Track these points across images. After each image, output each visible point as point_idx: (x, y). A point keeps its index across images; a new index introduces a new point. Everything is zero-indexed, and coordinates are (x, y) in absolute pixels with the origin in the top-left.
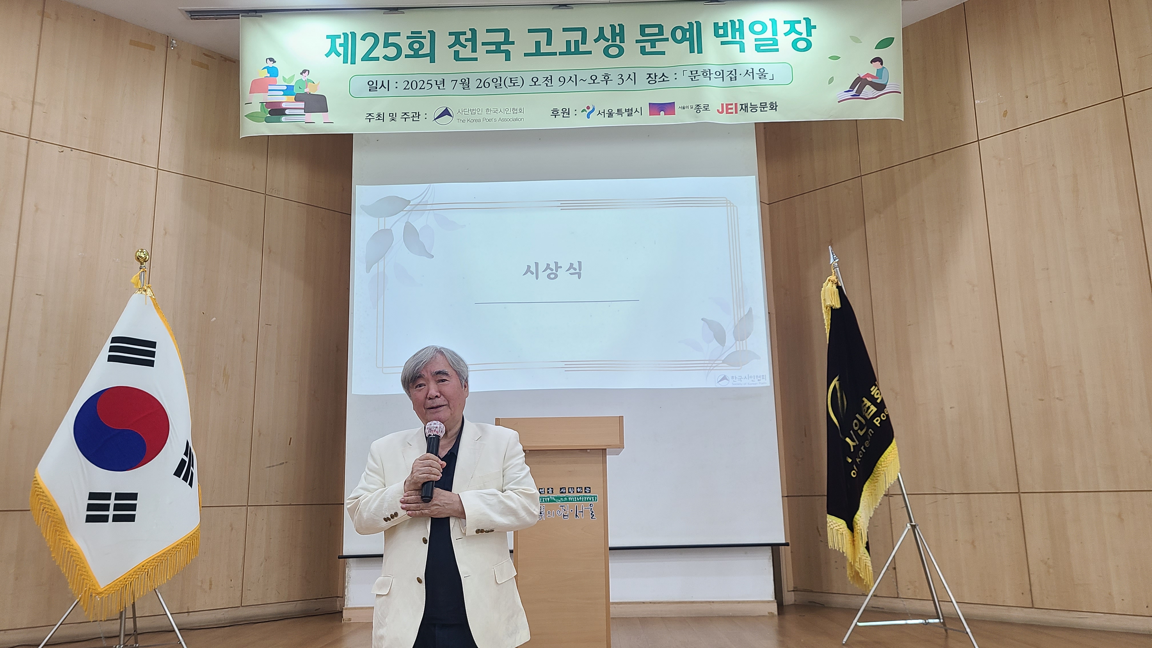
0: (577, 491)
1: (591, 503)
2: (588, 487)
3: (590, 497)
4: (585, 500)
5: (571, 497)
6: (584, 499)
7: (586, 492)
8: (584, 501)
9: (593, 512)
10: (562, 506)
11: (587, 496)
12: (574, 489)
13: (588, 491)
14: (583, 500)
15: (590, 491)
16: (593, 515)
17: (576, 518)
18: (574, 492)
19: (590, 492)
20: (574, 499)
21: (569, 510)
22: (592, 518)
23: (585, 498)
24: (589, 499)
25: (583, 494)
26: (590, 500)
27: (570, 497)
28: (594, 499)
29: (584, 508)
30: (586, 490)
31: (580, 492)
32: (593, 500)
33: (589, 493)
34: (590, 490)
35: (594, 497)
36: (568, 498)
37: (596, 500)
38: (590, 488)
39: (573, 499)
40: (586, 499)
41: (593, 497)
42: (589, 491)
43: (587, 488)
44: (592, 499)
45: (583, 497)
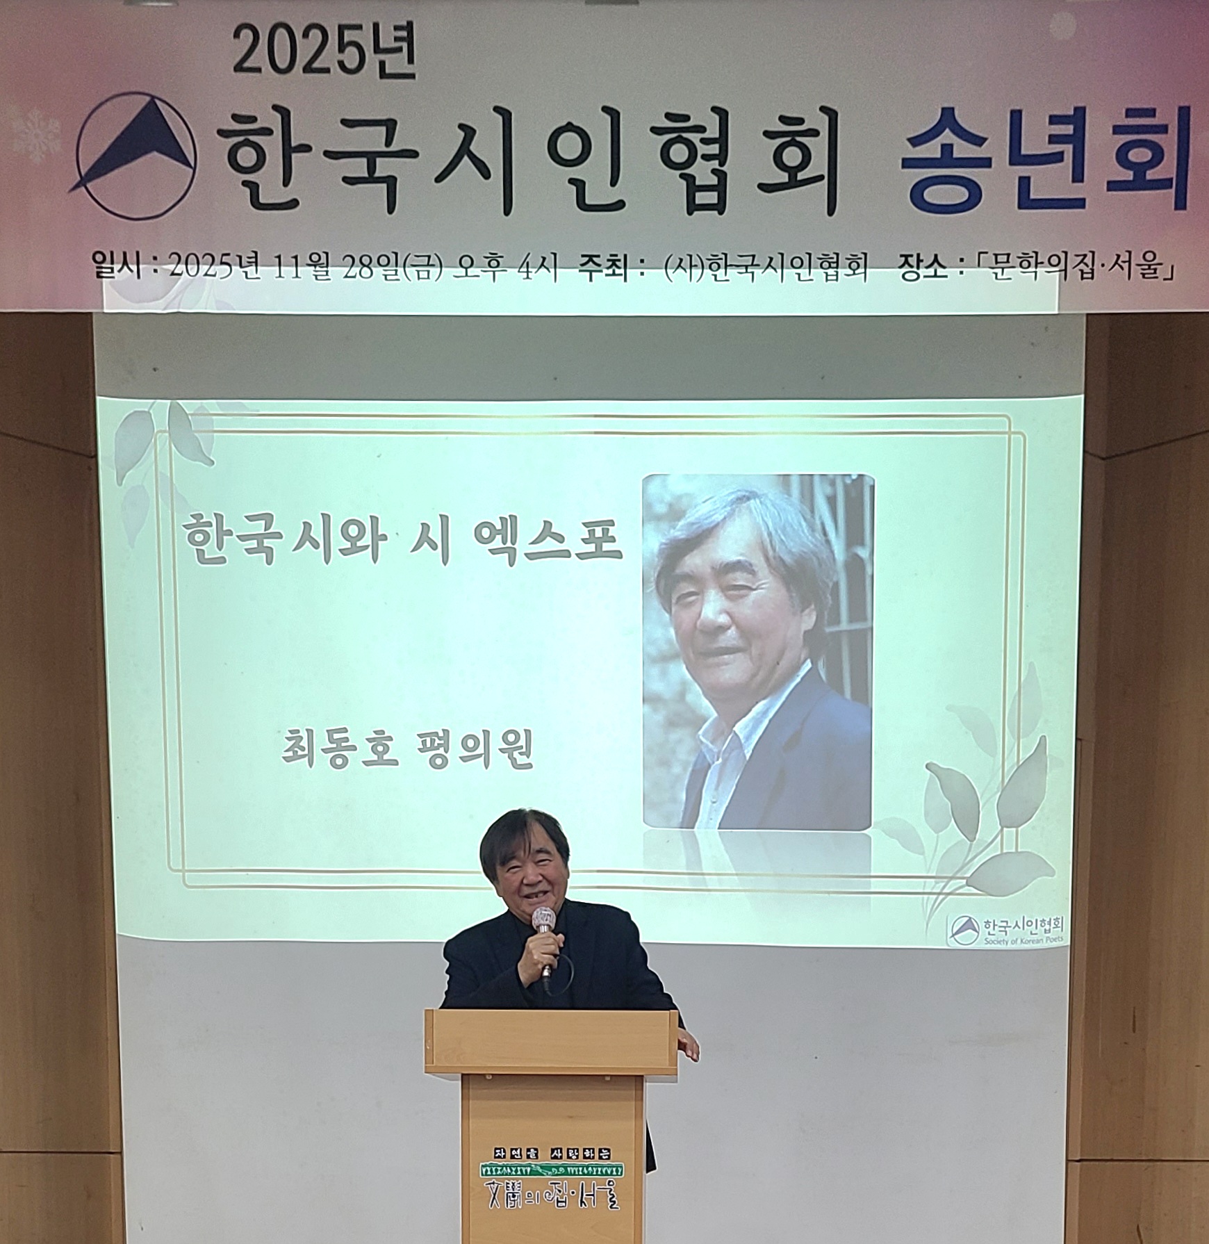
0: (584, 1156)
1: (610, 1178)
2: (605, 1149)
3: (608, 1167)
4: (599, 1173)
5: (573, 1167)
6: (597, 1171)
7: (600, 1158)
8: (597, 1175)
9: (614, 1197)
10: (555, 1184)
11: (602, 1166)
12: (578, 1152)
13: (605, 1156)
14: (595, 1173)
15: (609, 1156)
16: (614, 1202)
17: (581, 1206)
18: (577, 1156)
19: (609, 1159)
20: (579, 1171)
21: (569, 1192)
22: (611, 1207)
23: (599, 1169)
24: (606, 1171)
25: (596, 1162)
26: (609, 1172)
27: (570, 1167)
28: (617, 1171)
29: (596, 1189)
30: (601, 1154)
31: (589, 1158)
32: (615, 1173)
33: (606, 1159)
34: (608, 1153)
35: (617, 1167)
36: (566, 1168)
37: (619, 1174)
38: (609, 1150)
39: (576, 1169)
40: (601, 1171)
41: (614, 1167)
42: (607, 1157)
43: (603, 1151)
44: (612, 1171)
45: (595, 1167)
